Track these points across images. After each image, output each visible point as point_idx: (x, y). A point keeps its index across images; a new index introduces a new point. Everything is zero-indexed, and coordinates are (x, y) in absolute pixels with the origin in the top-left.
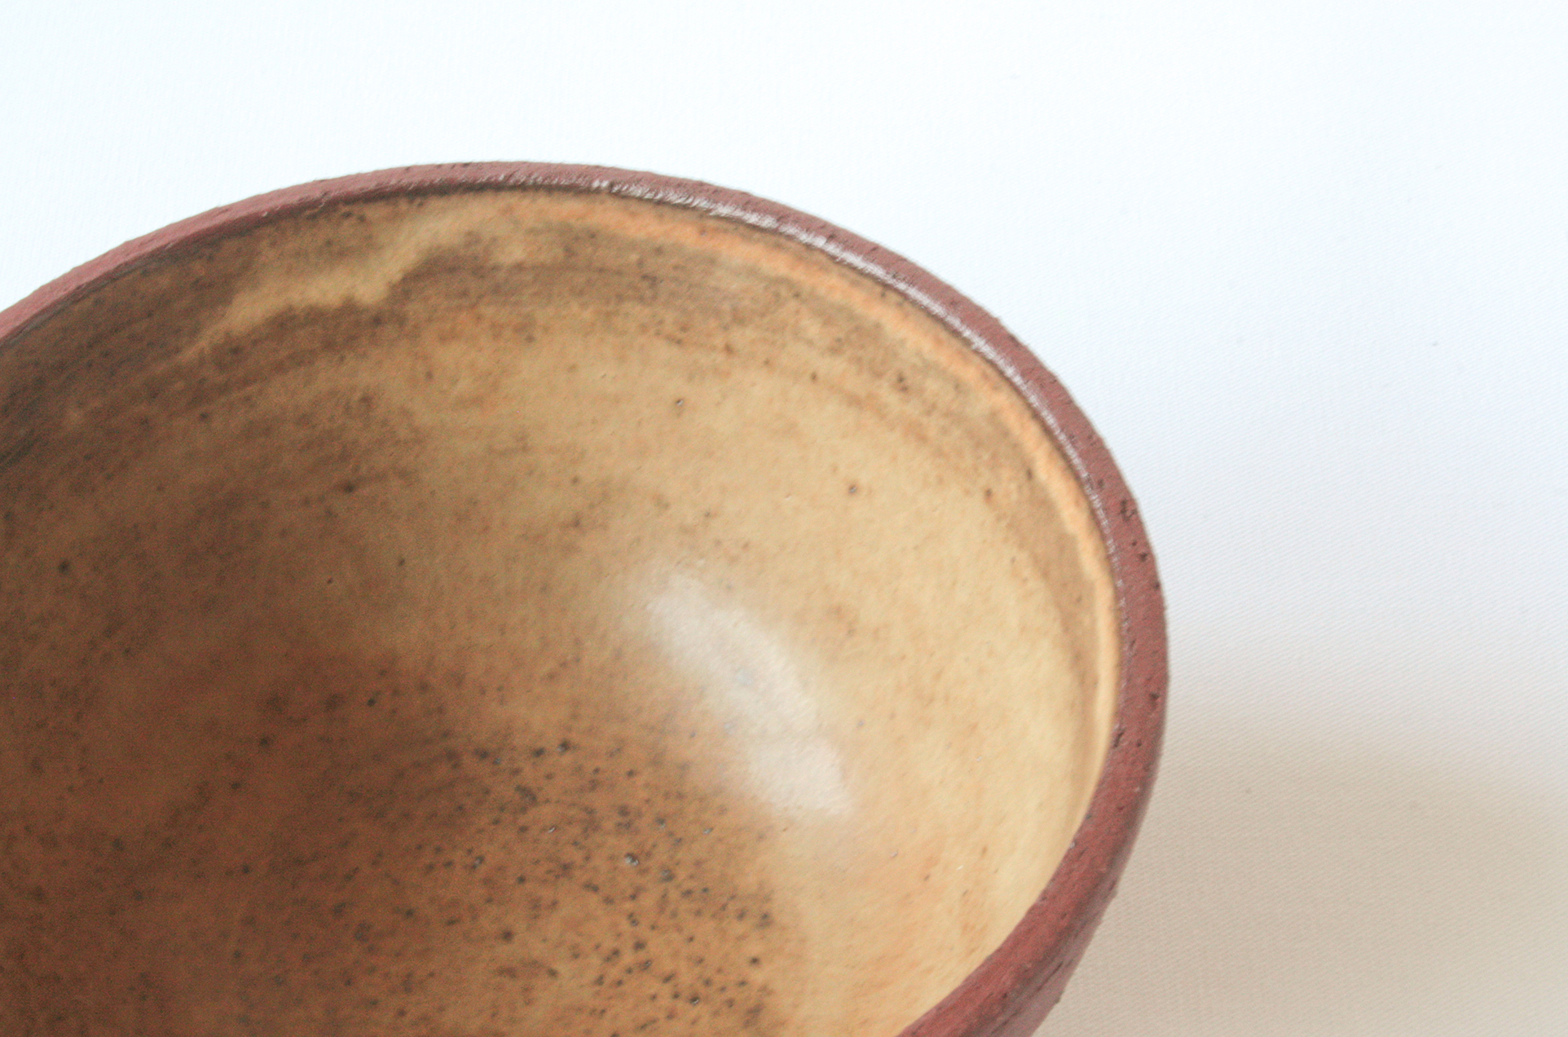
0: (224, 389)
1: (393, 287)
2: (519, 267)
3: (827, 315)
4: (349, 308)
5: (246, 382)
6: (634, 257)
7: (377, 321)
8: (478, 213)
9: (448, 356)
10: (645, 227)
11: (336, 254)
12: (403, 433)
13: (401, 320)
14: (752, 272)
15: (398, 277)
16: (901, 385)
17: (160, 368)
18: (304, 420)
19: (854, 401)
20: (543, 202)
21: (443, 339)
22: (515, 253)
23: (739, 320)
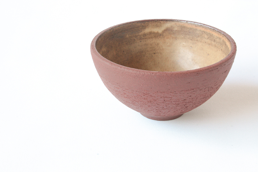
0: (143, 39)
1: (163, 31)
2: (176, 31)
3: (208, 34)
4: (158, 33)
5: (146, 39)
6: (188, 30)
7: (160, 35)
9: (167, 40)
11: (157, 26)
12: (161, 49)
13: (163, 35)
14: (200, 31)
15: (163, 30)
16: (214, 41)
17: (137, 34)
18: (151, 45)
19: (209, 44)
21: (167, 38)
22: (176, 29)
23: (198, 37)
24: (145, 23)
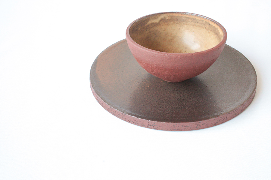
0: (148, 29)
1: (159, 21)
3: (191, 19)
4: (156, 23)
5: (149, 28)
6: (176, 18)
7: (158, 24)
8: (165, 15)
9: (162, 27)
10: (177, 15)
11: (155, 18)
12: (159, 33)
13: (159, 24)
14: (185, 17)
16: (197, 23)
17: (144, 26)
18: (153, 32)
19: (193, 25)
20: (170, 14)
21: (162, 26)
22: (167, 18)
23: (184, 21)
24: (148, 18)
